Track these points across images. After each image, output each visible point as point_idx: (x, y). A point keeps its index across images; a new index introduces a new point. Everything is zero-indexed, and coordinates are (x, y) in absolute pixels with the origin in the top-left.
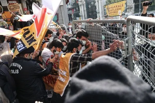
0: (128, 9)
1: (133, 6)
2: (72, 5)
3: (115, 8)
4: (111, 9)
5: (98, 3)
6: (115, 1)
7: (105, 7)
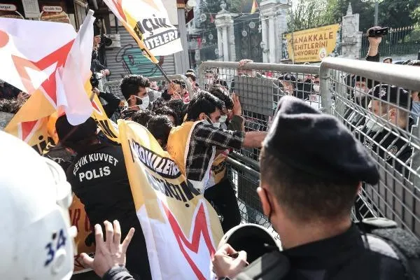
0: (345, 45)
1: (359, 40)
2: (197, 27)
3: (310, 43)
4: (300, 44)
5: (268, 25)
6: (311, 23)
7: (285, 36)
